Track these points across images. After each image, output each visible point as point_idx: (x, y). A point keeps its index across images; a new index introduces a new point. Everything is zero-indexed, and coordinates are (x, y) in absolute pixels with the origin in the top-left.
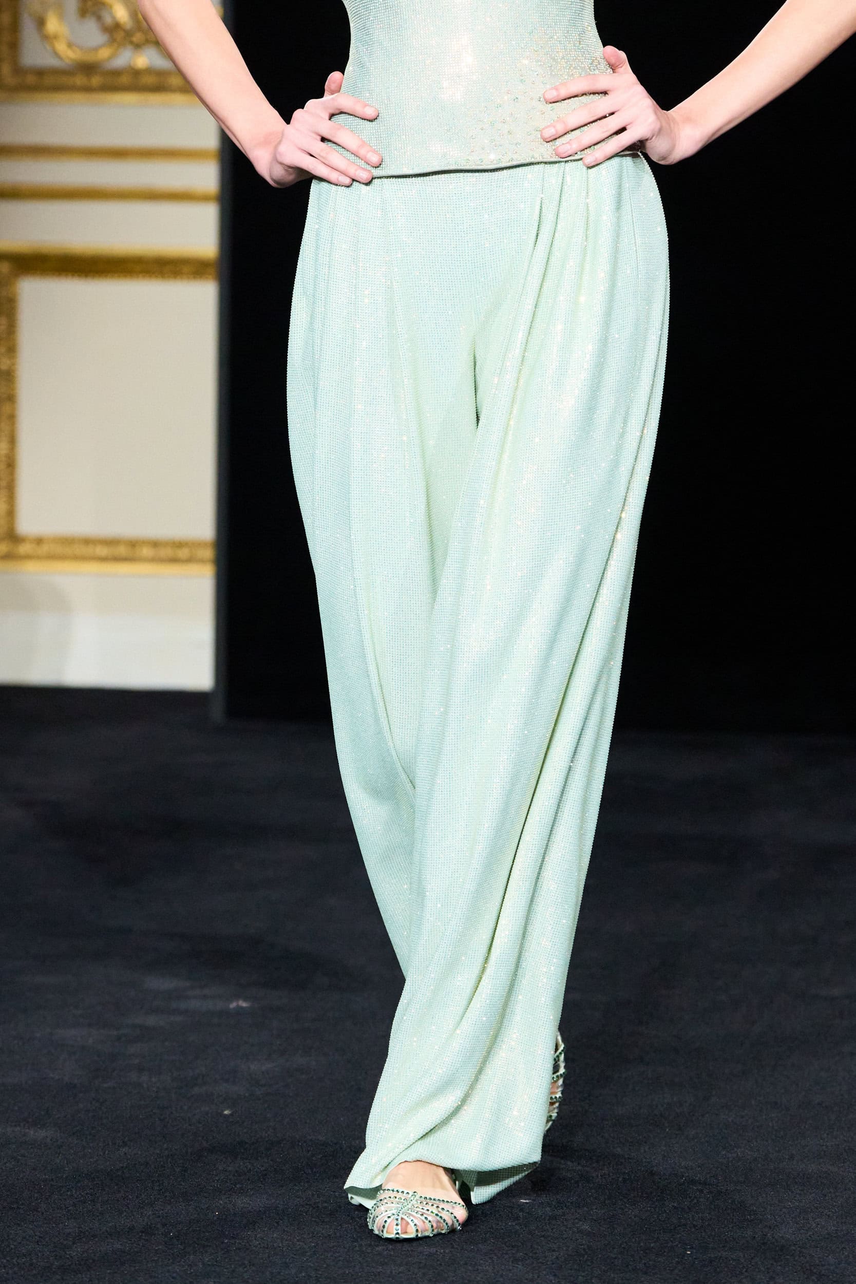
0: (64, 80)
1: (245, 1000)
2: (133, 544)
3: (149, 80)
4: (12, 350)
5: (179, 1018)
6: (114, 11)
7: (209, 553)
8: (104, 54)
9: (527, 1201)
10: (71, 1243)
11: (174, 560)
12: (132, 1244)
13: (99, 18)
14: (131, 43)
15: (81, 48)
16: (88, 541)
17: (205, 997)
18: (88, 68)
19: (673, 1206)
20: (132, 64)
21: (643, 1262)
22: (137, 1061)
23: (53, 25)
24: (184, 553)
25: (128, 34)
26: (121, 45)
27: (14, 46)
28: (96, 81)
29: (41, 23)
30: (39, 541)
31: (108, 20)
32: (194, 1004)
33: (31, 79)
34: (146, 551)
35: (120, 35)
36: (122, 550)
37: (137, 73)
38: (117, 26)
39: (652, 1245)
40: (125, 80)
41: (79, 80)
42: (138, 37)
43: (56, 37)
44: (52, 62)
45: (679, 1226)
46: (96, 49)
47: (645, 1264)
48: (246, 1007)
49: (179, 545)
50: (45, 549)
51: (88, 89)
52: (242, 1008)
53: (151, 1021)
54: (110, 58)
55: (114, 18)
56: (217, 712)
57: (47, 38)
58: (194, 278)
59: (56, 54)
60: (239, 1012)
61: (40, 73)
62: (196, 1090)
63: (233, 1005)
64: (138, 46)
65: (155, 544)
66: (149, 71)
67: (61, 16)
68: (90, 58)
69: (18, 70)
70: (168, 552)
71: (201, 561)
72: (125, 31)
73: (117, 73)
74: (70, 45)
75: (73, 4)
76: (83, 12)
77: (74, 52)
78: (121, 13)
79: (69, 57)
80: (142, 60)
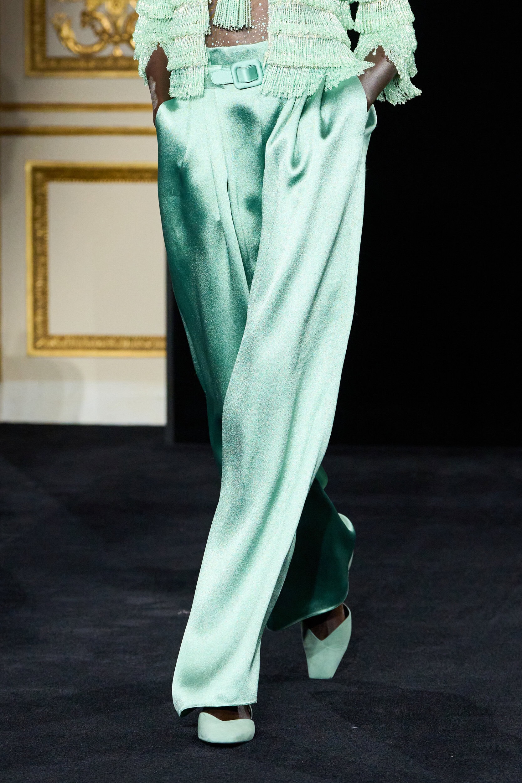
0: (73, 64)
2: (118, 339)
3: (123, 63)
4: (45, 225)
5: (148, 621)
6: (102, 23)
7: (163, 344)
8: (96, 48)
9: (356, 727)
10: (84, 756)
11: (142, 349)
12: (121, 756)
13: (93, 27)
14: (113, 41)
15: (82, 45)
16: (90, 338)
17: (163, 608)
18: (87, 57)
19: (442, 729)
20: (113, 53)
21: (425, 763)
22: (122, 647)
23: (66, 31)
24: (148, 344)
25: (111, 36)
26: (107, 42)
27: (43, 44)
28: (92, 64)
29: (59, 30)
30: (62, 338)
31: (99, 28)
32: (157, 613)
33: (53, 64)
34: (126, 344)
35: (106, 37)
36: (111, 343)
37: (116, 59)
38: (104, 31)
39: (431, 752)
40: (109, 63)
41: (82, 64)
42: (117, 38)
43: (68, 39)
44: (66, 54)
45: (446, 741)
46: (92, 45)
47: (426, 764)
50: (65, 343)
51: (87, 69)
52: (185, 614)
53: (131, 623)
54: (100, 50)
55: (102, 26)
56: (169, 438)
57: (61, 39)
59: (69, 49)
60: (183, 617)
61: (59, 60)
62: (158, 664)
63: (180, 613)
64: (116, 43)
65: (131, 339)
66: (123, 57)
67: (71, 26)
68: (89, 51)
69: (46, 59)
70: (139, 344)
71: (159, 349)
72: (108, 34)
73: (104, 59)
74: (76, 44)
75: (77, 19)
76: (84, 24)
77: (79, 48)
78: (106, 24)
79: (76, 51)
80: (119, 52)
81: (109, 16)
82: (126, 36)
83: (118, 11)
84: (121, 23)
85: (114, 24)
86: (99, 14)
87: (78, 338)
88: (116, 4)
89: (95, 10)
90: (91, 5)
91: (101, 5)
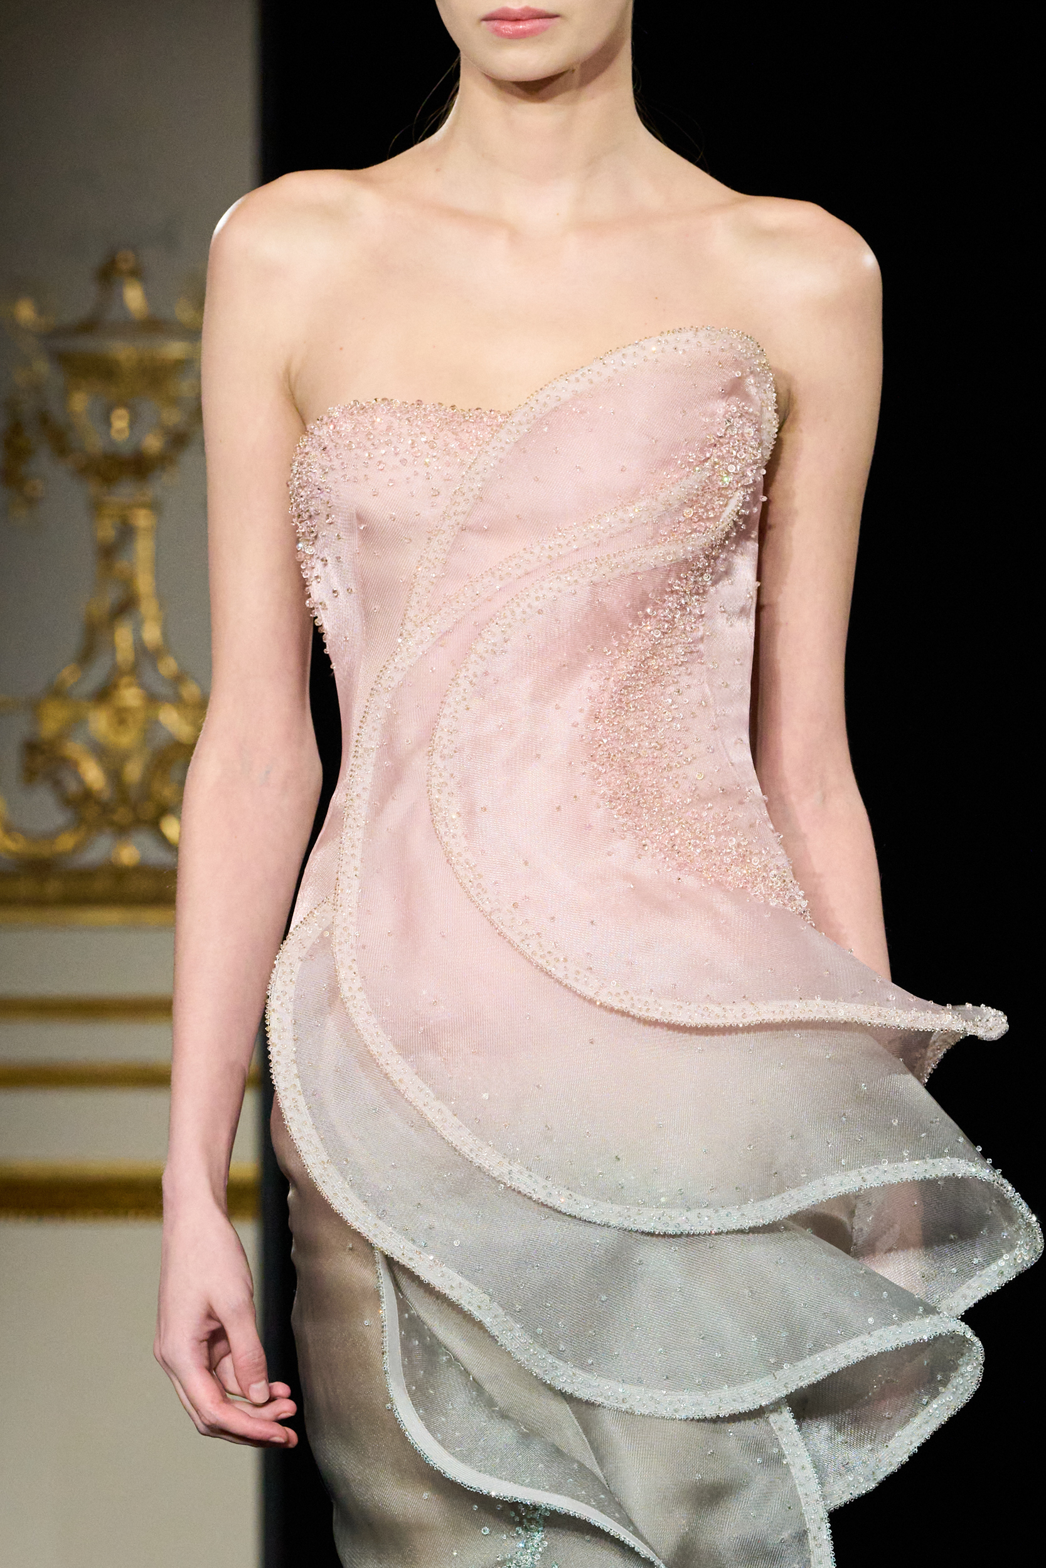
3: (142, 886)
6: (80, 770)
8: (66, 842)
13: (57, 784)
14: (112, 823)
18: (40, 868)
20: (113, 859)
25: (106, 809)
26: (94, 828)
28: (53, 887)
31: (72, 787)
35: (91, 812)
37: (120, 873)
38: (87, 795)
40: (100, 886)
41: (25, 887)
42: (122, 815)
46: (51, 836)
51: (39, 902)
54: (78, 848)
55: (81, 781)
64: (122, 831)
66: (141, 869)
68: (44, 850)
72: (98, 803)
73: (88, 874)
76: (30, 775)
77: (14, 840)
78: (93, 775)
79: (8, 851)
80: (129, 854)
81: (102, 752)
82: (149, 810)
83: (126, 739)
84: (134, 771)
85: (115, 775)
86: (74, 749)
88: (121, 717)
89: (63, 735)
90: (53, 720)
91: (77, 723)
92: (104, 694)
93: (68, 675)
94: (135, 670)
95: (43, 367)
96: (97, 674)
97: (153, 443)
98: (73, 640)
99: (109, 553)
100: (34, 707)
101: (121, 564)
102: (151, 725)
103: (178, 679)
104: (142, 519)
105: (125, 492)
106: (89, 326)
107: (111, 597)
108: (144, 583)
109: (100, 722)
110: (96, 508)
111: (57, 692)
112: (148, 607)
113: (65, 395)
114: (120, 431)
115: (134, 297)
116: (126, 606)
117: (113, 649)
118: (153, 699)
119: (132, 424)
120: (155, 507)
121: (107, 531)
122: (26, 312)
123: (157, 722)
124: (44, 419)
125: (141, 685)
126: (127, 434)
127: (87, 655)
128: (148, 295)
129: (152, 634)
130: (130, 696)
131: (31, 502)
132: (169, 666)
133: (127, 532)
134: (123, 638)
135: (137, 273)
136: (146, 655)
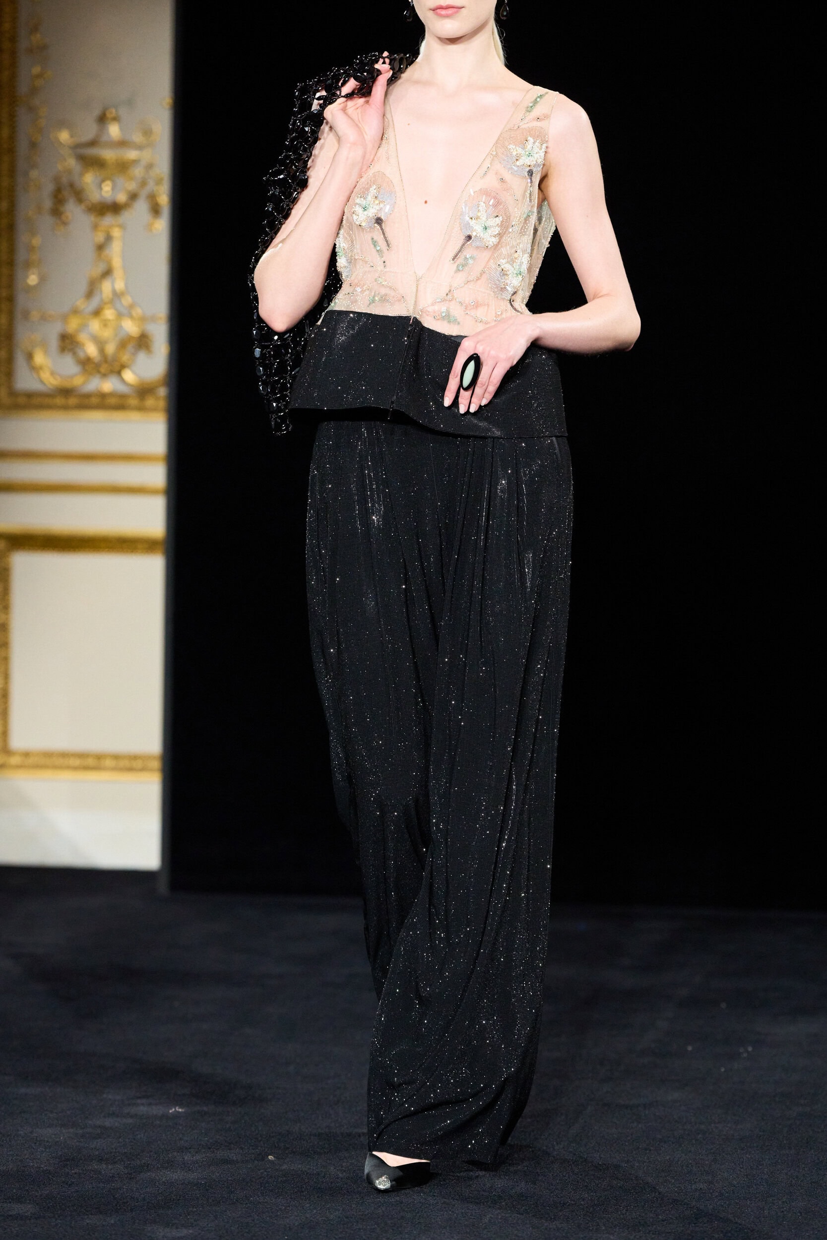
0: (47, 401)
1: (181, 1106)
2: (99, 757)
3: (112, 401)
4: (6, 608)
5: (130, 1121)
6: (85, 348)
7: (157, 764)
8: (78, 381)
11: (130, 769)
13: (75, 354)
14: (99, 372)
15: (61, 376)
16: (64, 755)
17: (150, 1105)
18: (66, 392)
20: (100, 389)
22: (97, 1153)
23: (39, 358)
24: (138, 764)
25: (97, 365)
26: (91, 374)
27: (9, 374)
28: (72, 401)
29: (30, 356)
30: (27, 754)
31: (81, 355)
32: (142, 1110)
33: (21, 400)
34: (108, 763)
35: (91, 367)
36: (91, 762)
37: (103, 396)
38: (88, 360)
40: (94, 400)
41: (59, 401)
42: (104, 368)
43: (41, 368)
44: (38, 387)
46: (72, 377)
48: (182, 1112)
49: (135, 757)
50: (31, 761)
51: (66, 408)
52: (179, 1112)
53: (108, 1122)
54: (84, 383)
55: (85, 352)
56: (163, 887)
57: (35, 369)
58: (147, 552)
59: (42, 382)
60: (177, 1116)
61: (30, 395)
63: (172, 1111)
64: (104, 376)
65: (116, 757)
66: (112, 394)
67: (46, 352)
68: (67, 384)
69: (13, 393)
71: (151, 770)
72: (94, 363)
73: (88, 396)
74: (52, 374)
75: (54, 343)
76: (63, 349)
77: (55, 380)
78: (91, 350)
80: (107, 386)
81: (95, 339)
82: (117, 366)
83: (107, 334)
84: (110, 349)
85: (102, 351)
86: (83, 337)
87: (48, 755)
88: (105, 324)
89: (78, 331)
90: (73, 325)
91: (83, 326)
92: (97, 313)
93: (81, 303)
94: (111, 302)
95: (72, 162)
96: (94, 303)
97: (122, 198)
98: (83, 287)
99: (100, 248)
100: (65, 318)
101: (107, 252)
102: (119, 328)
103: (131, 306)
104: (116, 233)
105: (108, 220)
106: (93, 143)
107: (101, 268)
108: (117, 262)
109: (95, 326)
110: (95, 227)
111: (75, 312)
112: (118, 273)
113: (82, 175)
114: (107, 192)
115: (114, 131)
116: (108, 273)
117: (101, 292)
118: (120, 315)
119: (113, 189)
120: (122, 227)
121: (100, 237)
122: (64, 136)
123: (121, 327)
124: (72, 185)
125: (116, 309)
126: (110, 193)
127: (90, 294)
128: (121, 129)
129: (120, 285)
130: (109, 314)
131: (65, 224)
132: (127, 300)
133: (109, 238)
134: (106, 287)
135: (116, 119)
136: (117, 295)
